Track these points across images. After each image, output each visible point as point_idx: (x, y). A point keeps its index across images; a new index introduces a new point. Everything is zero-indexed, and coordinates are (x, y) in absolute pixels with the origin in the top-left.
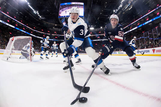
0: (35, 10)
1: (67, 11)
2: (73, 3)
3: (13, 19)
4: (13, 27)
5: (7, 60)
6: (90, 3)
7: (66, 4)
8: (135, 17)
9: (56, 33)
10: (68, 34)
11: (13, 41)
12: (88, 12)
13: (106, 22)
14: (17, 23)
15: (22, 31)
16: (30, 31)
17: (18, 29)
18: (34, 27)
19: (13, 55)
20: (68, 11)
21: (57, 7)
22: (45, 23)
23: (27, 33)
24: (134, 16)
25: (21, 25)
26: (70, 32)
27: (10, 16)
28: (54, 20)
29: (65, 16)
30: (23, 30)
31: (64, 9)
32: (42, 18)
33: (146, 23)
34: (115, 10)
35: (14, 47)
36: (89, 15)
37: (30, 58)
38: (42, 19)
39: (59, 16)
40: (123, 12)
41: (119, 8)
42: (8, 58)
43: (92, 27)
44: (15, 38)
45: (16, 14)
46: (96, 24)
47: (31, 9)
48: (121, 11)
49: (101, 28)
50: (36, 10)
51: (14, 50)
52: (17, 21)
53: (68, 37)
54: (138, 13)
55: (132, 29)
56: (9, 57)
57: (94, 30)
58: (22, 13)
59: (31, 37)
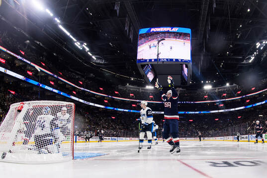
0: (78, 40)
5: (3, 157)
9: (133, 96)
12: (201, 50)
13: (237, 72)
14: (29, 68)
15: (47, 87)
17: (36, 83)
21: (131, 37)
22: (107, 73)
23: (62, 93)
29: (150, 60)
30: (50, 86)
32: (98, 61)
34: (261, 43)
35: (23, 126)
36: (202, 58)
38: (99, 64)
43: (209, 84)
44: (28, 105)
45: (25, 45)
47: (68, 37)
49: (228, 85)
50: (80, 39)
52: (29, 62)
56: (10, 152)
57: (213, 90)
58: (41, 44)
59: (72, 104)
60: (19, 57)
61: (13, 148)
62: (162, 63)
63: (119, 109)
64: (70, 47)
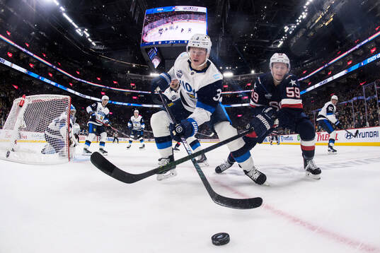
0: (80, 26)
1: (164, 29)
2: (180, 8)
3: (21, 51)
4: (23, 70)
5: (8, 156)
6: (224, 8)
7: (160, 10)
8: (341, 45)
9: (134, 86)
10: (172, 89)
11: (21, 106)
12: (219, 30)
13: (264, 58)
14: (32, 60)
15: (46, 80)
16: (66, 82)
17: (36, 76)
18: (77, 69)
19: (22, 145)
20: (166, 29)
21: (136, 18)
22: (106, 60)
23: (59, 86)
24: (338, 42)
25: (43, 66)
26: (177, 85)
27: (15, 43)
28: (128, 53)
29: (157, 43)
30: (48, 78)
31: (155, 23)
32: (98, 47)
33: (369, 60)
34: (289, 27)
35: (24, 123)
36: (221, 40)
37: (66, 153)
38: (98, 50)
39: (143, 41)
40: (308, 30)
41: (299, 21)
42: (8, 153)
43: (229, 70)
44: (29, 100)
45: (30, 36)
46: (239, 63)
47: (70, 25)
48: (304, 30)
50: (82, 25)
51: (25, 130)
52: (32, 54)
53: (174, 97)
54: (349, 35)
55: (332, 75)
56: (13, 150)
57: (234, 78)
58: (44, 35)
59: (68, 97)
60: (24, 50)
61: (15, 147)
62: (170, 45)
63: (117, 103)
64: (72, 35)
